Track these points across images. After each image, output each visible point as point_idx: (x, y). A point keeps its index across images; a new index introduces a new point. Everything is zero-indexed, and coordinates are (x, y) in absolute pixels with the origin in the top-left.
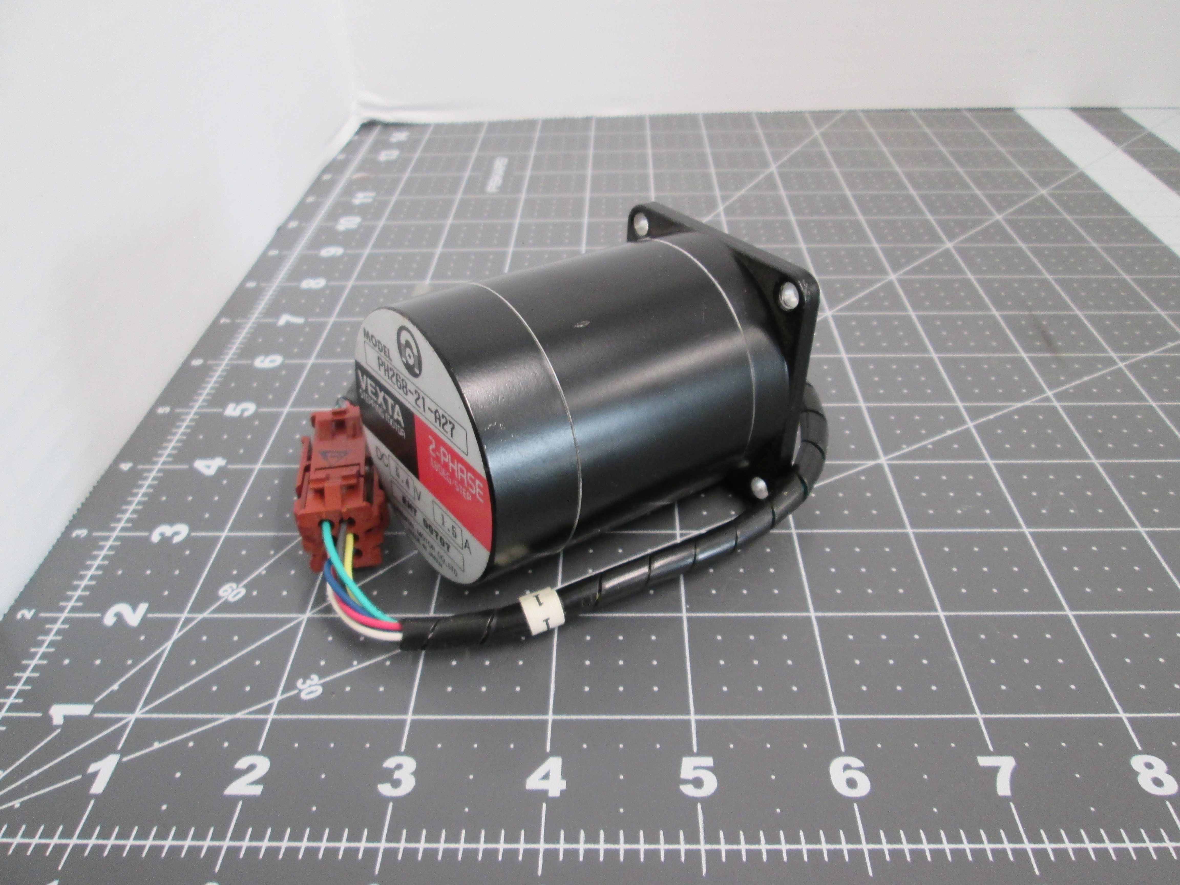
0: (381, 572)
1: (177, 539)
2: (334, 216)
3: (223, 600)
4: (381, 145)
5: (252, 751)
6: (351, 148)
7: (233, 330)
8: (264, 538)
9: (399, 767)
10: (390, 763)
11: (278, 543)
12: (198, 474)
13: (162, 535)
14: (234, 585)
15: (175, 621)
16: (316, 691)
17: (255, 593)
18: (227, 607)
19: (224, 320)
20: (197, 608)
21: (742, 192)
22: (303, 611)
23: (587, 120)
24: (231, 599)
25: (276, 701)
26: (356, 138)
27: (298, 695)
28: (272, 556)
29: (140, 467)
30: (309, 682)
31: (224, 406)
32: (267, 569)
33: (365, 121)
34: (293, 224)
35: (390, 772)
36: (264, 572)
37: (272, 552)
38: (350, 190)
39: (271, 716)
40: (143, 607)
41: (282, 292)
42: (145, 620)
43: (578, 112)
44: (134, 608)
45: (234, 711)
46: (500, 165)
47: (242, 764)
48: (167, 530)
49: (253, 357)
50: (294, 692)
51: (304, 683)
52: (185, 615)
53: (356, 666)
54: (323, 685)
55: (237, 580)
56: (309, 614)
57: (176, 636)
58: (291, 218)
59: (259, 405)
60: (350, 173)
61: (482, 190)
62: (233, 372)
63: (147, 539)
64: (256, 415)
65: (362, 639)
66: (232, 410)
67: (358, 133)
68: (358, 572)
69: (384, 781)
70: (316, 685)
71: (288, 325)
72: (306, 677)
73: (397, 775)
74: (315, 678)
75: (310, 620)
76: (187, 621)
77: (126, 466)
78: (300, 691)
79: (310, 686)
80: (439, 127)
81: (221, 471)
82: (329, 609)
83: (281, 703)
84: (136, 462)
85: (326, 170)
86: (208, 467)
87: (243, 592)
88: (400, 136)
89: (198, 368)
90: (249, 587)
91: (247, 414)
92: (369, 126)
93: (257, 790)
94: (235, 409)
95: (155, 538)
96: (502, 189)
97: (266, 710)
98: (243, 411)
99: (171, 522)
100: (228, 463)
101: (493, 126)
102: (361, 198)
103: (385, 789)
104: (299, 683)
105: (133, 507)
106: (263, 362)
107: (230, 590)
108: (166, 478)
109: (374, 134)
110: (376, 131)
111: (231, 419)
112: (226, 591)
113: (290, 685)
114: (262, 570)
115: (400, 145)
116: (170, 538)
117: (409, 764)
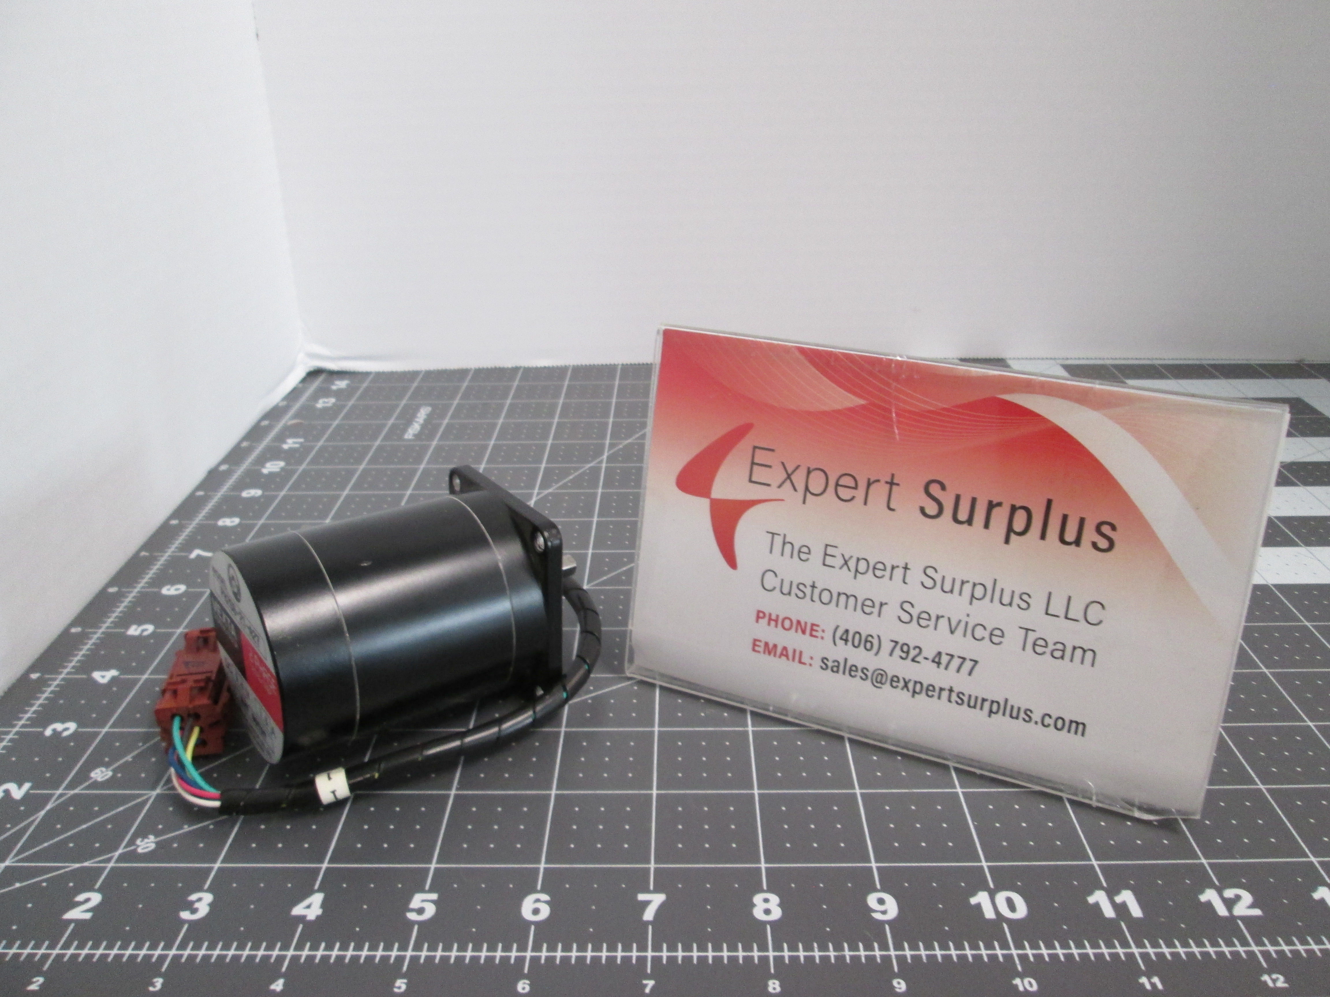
0: (224, 760)
1: (65, 734)
2: (262, 460)
3: (93, 780)
4: (324, 392)
5: (91, 889)
6: (294, 394)
7: (150, 561)
8: (138, 733)
9: (200, 900)
10: (193, 897)
11: (146, 737)
12: (95, 682)
13: (54, 730)
14: (104, 769)
15: (51, 795)
16: (151, 846)
17: (119, 775)
18: (96, 785)
19: (143, 554)
20: (71, 786)
21: (629, 441)
22: (153, 788)
23: (516, 369)
24: (100, 779)
25: (117, 854)
26: (301, 385)
27: (135, 850)
28: (139, 747)
29: (47, 676)
30: (146, 840)
31: (127, 627)
32: (134, 758)
33: (312, 369)
34: (224, 467)
35: (193, 903)
36: (130, 760)
37: (141, 744)
38: (281, 438)
39: (111, 864)
40: (27, 786)
41: (200, 528)
42: (27, 795)
43: (508, 363)
44: (20, 786)
45: (82, 862)
46: (423, 414)
47: (80, 898)
48: (59, 726)
49: (161, 586)
50: (132, 848)
51: (142, 841)
52: (59, 792)
53: (186, 828)
54: (157, 843)
55: (107, 765)
56: (158, 791)
57: (49, 807)
58: (224, 461)
59: (157, 627)
60: (287, 420)
61: (400, 438)
62: (142, 598)
63: (42, 733)
64: (153, 635)
65: (196, 809)
66: (134, 631)
67: (304, 380)
68: (197, 759)
69: (184, 909)
70: (152, 842)
71: (199, 557)
72: (144, 836)
73: (197, 905)
74: (152, 838)
75: (158, 795)
76: (61, 795)
77: (34, 676)
78: (138, 846)
79: (147, 843)
80: (379, 376)
81: (114, 679)
82: (173, 788)
83: (120, 855)
84: (43, 672)
85: (266, 416)
86: (103, 677)
87: (110, 774)
88: (341, 384)
89: (113, 594)
90: (115, 771)
91: (145, 633)
92: (314, 374)
93: (88, 916)
94: (136, 630)
95: (48, 732)
96: (418, 436)
97: (108, 860)
98: (143, 631)
99: (63, 721)
100: (121, 674)
101: (429, 375)
102: (290, 443)
103: (185, 915)
104: (138, 842)
105: (34, 708)
106: (169, 591)
107: (100, 772)
108: (68, 684)
109: (317, 382)
110: (321, 378)
111: (133, 638)
112: (97, 773)
113: (132, 842)
114: (129, 758)
115: (338, 394)
116: (61, 733)
117: (208, 898)
